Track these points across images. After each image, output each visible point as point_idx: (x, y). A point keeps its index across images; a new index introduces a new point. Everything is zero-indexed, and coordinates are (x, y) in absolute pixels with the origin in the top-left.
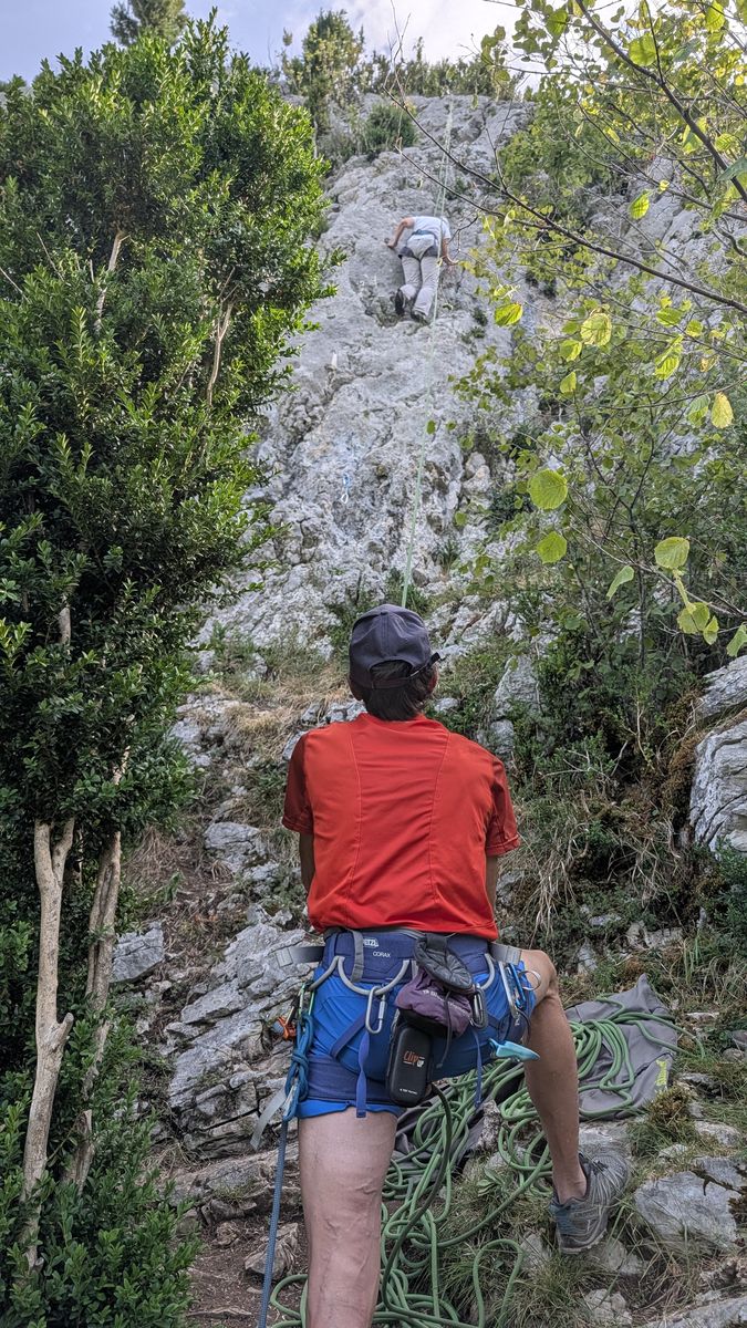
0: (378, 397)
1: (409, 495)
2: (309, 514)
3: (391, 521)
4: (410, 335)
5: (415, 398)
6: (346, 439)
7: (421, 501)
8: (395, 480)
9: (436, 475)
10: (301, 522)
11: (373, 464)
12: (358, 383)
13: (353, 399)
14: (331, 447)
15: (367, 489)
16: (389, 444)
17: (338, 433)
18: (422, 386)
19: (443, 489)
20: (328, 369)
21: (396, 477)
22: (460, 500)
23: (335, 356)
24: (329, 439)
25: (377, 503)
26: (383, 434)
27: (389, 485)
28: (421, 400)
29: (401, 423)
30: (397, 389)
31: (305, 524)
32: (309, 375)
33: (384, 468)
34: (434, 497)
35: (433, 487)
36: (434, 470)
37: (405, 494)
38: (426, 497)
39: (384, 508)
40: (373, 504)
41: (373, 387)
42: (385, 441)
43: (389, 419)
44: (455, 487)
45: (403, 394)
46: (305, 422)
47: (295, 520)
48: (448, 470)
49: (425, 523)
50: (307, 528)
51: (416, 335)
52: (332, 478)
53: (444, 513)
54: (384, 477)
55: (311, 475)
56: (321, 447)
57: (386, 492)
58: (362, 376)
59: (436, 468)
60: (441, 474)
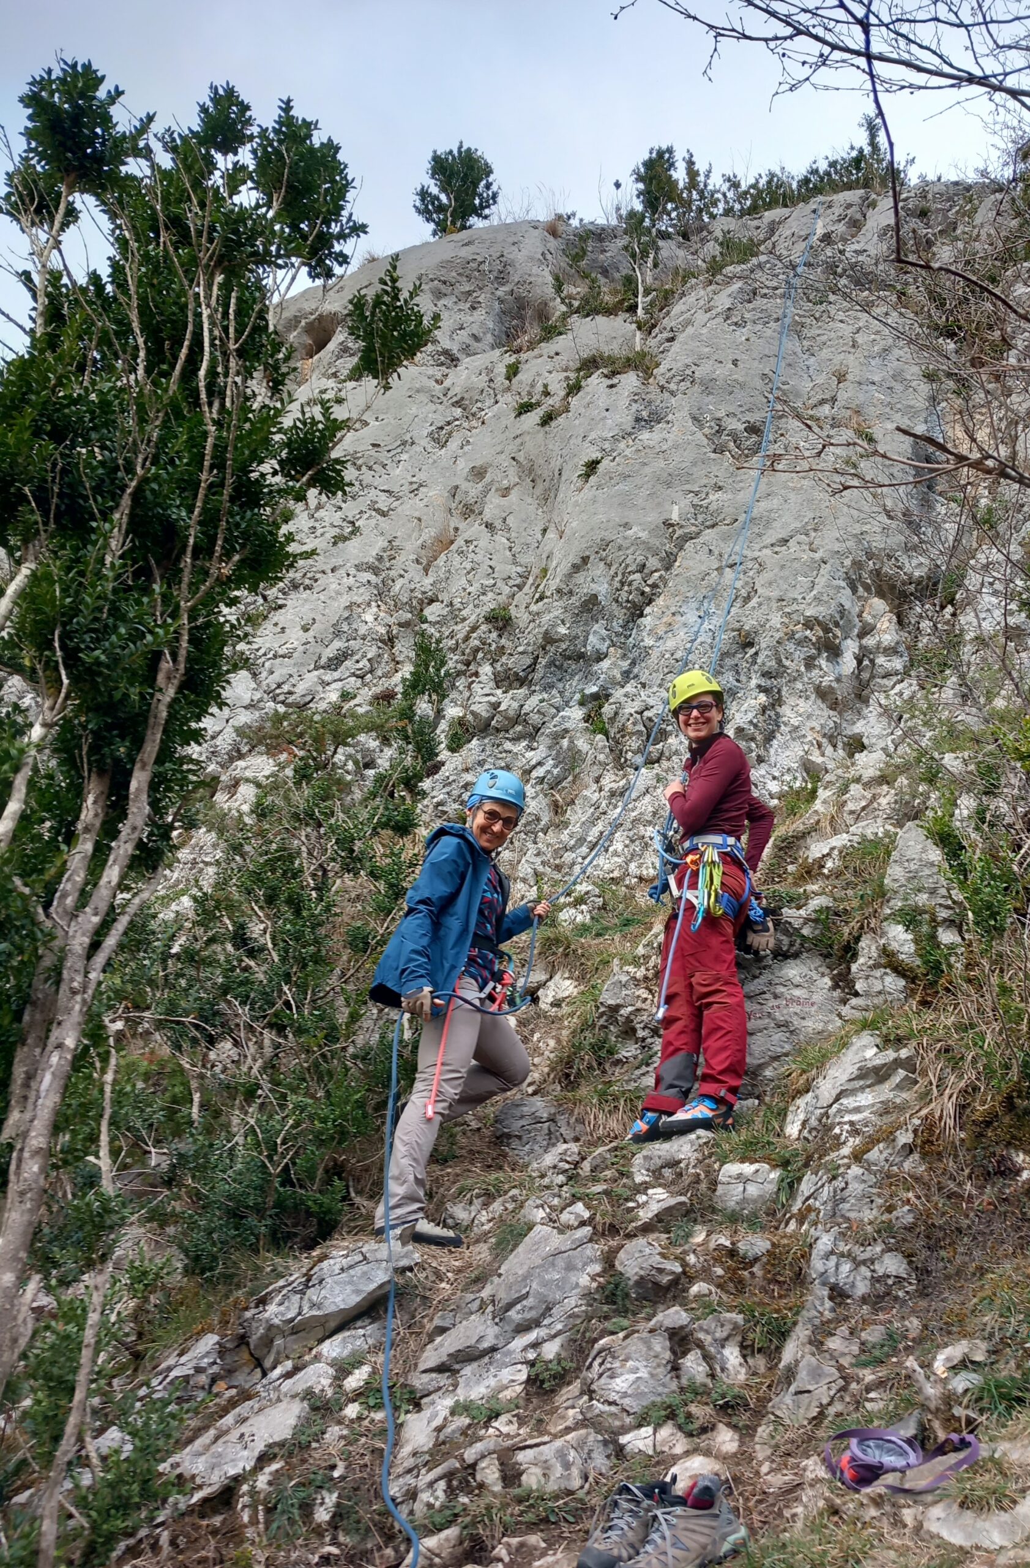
0: (736, 548)
1: (787, 663)
2: (651, 702)
3: (763, 698)
5: (785, 541)
6: (695, 605)
7: (803, 669)
8: (763, 645)
9: (821, 633)
10: (641, 713)
11: (733, 630)
12: (709, 535)
13: (703, 555)
14: (678, 618)
15: (729, 662)
16: (754, 602)
17: (686, 600)
18: (793, 526)
19: (834, 652)
20: (668, 524)
21: (764, 642)
22: (860, 662)
23: (676, 508)
24: (673, 609)
25: (743, 678)
26: (744, 593)
27: (756, 654)
28: (791, 543)
29: (766, 576)
30: (760, 535)
31: (647, 714)
32: (644, 535)
33: (748, 634)
34: (823, 662)
35: (819, 650)
36: (817, 627)
37: (779, 662)
38: (810, 663)
39: (754, 682)
40: (738, 681)
41: (725, 538)
42: (748, 599)
43: (751, 573)
44: (850, 648)
45: (767, 540)
46: (643, 593)
47: (632, 711)
48: (837, 625)
49: (813, 696)
50: (650, 719)
52: (679, 655)
53: (838, 680)
54: (751, 644)
55: (655, 654)
56: (664, 620)
57: (754, 663)
58: (713, 526)
59: (819, 623)
60: (827, 630)
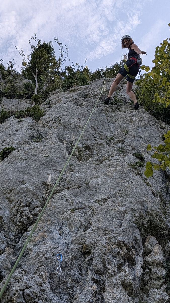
0: (80, 200)
1: (108, 266)
2: (30, 283)
3: (95, 286)
4: (98, 164)
5: (105, 200)
6: (58, 228)
7: (116, 271)
8: (96, 255)
9: (126, 251)
10: (23, 290)
11: (79, 244)
12: (66, 192)
13: (63, 202)
14: (48, 234)
15: (76, 262)
16: (90, 230)
17: (52, 224)
18: (109, 193)
19: (132, 263)
20: (45, 184)
21: (96, 253)
22: (144, 270)
23: (50, 177)
24: (46, 229)
25: (83, 273)
26: (85, 223)
27: (92, 259)
28: (109, 201)
29: (97, 216)
30: (93, 196)
31: (27, 291)
32: (32, 188)
33: (87, 246)
34: (126, 268)
35: (124, 260)
36: (124, 248)
37: (104, 265)
38: (120, 267)
39: (90, 276)
40: (80, 274)
41: (76, 195)
42: (86, 228)
43: (88, 214)
44: (139, 260)
45: (97, 198)
46: (28, 218)
47: (18, 289)
48: (134, 247)
49: (121, 288)
50: (28, 295)
51: (102, 165)
52: (48, 255)
53: (134, 279)
54: (88, 253)
55: (32, 254)
56: (40, 234)
57: (90, 264)
58: (68, 188)
59: (126, 245)
60: (129, 250)
